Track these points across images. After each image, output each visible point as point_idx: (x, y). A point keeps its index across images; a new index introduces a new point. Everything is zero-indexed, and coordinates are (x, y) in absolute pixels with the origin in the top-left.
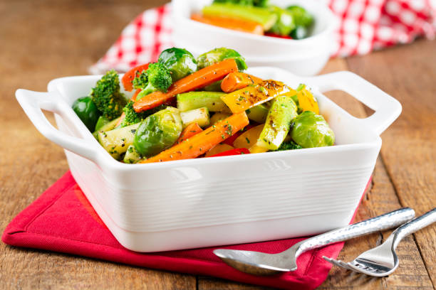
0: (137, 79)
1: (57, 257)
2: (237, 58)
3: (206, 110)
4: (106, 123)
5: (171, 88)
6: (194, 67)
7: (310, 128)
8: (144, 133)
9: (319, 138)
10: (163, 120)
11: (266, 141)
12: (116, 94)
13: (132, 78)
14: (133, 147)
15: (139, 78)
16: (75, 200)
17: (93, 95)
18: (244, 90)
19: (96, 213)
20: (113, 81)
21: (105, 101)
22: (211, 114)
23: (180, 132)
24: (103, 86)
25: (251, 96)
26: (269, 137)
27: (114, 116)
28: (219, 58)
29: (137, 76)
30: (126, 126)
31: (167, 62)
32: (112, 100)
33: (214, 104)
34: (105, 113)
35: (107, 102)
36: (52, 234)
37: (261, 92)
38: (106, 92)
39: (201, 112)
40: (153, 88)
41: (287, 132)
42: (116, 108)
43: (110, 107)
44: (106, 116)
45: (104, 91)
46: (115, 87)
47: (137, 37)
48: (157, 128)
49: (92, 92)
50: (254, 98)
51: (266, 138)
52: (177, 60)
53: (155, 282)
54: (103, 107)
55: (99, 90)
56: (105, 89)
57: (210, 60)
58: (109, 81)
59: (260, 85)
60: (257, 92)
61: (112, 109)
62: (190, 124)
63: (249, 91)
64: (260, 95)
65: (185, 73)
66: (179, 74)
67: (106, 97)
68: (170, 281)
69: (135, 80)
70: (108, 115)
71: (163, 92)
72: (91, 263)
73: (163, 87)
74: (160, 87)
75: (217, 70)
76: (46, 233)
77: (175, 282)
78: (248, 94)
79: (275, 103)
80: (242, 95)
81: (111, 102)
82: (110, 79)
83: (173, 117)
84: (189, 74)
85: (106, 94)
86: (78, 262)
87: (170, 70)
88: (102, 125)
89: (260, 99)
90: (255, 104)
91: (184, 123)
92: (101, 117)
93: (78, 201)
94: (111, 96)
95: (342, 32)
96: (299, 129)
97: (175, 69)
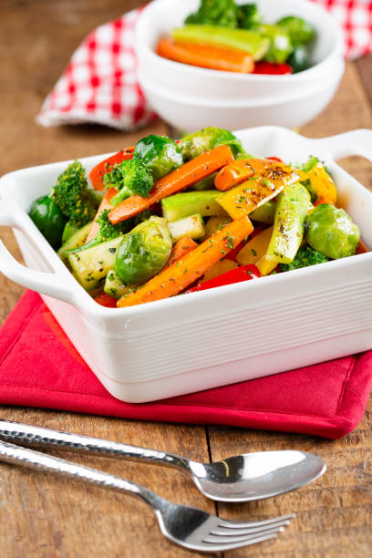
0: (109, 175)
1: (34, 415)
2: (231, 142)
3: (199, 217)
4: (75, 232)
5: (153, 191)
6: (178, 159)
7: (329, 229)
8: (126, 257)
9: (341, 240)
10: (148, 236)
11: (277, 254)
12: (84, 193)
13: (102, 173)
14: (113, 272)
15: (111, 175)
16: (46, 330)
17: (55, 195)
18: (243, 186)
19: (74, 347)
20: (78, 178)
21: (71, 204)
22: (206, 220)
23: (170, 251)
24: (67, 184)
25: (254, 193)
26: (280, 249)
27: (83, 221)
28: (208, 144)
29: (108, 170)
30: (102, 241)
31: (146, 157)
32: (79, 202)
33: (208, 208)
34: (72, 217)
35: (74, 205)
36: (25, 384)
37: (265, 186)
38: (71, 192)
39: (193, 221)
40: (131, 192)
41: (301, 237)
42: (86, 212)
43: (78, 211)
44: (74, 222)
45: (68, 191)
46: (82, 185)
47: (91, 64)
48: (141, 248)
49: (53, 191)
50: (257, 196)
51: (276, 250)
52: (158, 154)
53: (157, 441)
54: (69, 211)
55: (63, 189)
56: (70, 188)
57: (197, 146)
58: (74, 178)
59: (263, 175)
60: (260, 187)
61: (81, 213)
62: (181, 238)
63: (251, 187)
64: (264, 191)
65: (168, 169)
66: (161, 172)
67: (71, 198)
68: (175, 438)
69: (106, 176)
70: (77, 221)
71: (144, 197)
72: (77, 419)
73: (143, 192)
74: (140, 191)
75: (207, 163)
76: (17, 384)
77: (181, 439)
78: (249, 191)
79: (283, 199)
80: (243, 195)
81: (78, 204)
82: (74, 175)
83: (158, 230)
84: (173, 169)
85: (71, 195)
86: (60, 418)
87: (149, 167)
88: (70, 236)
89: (265, 196)
90: (260, 204)
91: (174, 237)
92: (68, 224)
93: (50, 331)
94: (77, 197)
95: (349, 27)
96: (316, 231)
97: (156, 165)
